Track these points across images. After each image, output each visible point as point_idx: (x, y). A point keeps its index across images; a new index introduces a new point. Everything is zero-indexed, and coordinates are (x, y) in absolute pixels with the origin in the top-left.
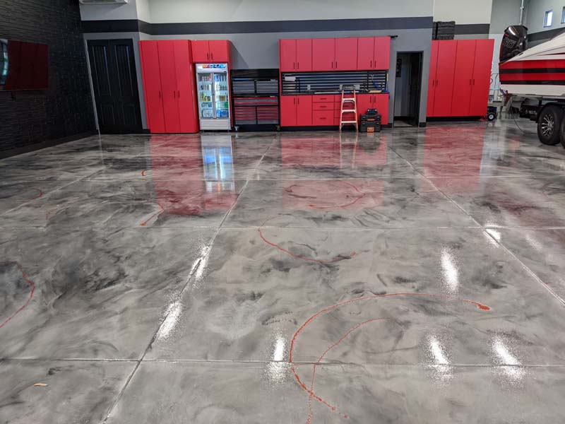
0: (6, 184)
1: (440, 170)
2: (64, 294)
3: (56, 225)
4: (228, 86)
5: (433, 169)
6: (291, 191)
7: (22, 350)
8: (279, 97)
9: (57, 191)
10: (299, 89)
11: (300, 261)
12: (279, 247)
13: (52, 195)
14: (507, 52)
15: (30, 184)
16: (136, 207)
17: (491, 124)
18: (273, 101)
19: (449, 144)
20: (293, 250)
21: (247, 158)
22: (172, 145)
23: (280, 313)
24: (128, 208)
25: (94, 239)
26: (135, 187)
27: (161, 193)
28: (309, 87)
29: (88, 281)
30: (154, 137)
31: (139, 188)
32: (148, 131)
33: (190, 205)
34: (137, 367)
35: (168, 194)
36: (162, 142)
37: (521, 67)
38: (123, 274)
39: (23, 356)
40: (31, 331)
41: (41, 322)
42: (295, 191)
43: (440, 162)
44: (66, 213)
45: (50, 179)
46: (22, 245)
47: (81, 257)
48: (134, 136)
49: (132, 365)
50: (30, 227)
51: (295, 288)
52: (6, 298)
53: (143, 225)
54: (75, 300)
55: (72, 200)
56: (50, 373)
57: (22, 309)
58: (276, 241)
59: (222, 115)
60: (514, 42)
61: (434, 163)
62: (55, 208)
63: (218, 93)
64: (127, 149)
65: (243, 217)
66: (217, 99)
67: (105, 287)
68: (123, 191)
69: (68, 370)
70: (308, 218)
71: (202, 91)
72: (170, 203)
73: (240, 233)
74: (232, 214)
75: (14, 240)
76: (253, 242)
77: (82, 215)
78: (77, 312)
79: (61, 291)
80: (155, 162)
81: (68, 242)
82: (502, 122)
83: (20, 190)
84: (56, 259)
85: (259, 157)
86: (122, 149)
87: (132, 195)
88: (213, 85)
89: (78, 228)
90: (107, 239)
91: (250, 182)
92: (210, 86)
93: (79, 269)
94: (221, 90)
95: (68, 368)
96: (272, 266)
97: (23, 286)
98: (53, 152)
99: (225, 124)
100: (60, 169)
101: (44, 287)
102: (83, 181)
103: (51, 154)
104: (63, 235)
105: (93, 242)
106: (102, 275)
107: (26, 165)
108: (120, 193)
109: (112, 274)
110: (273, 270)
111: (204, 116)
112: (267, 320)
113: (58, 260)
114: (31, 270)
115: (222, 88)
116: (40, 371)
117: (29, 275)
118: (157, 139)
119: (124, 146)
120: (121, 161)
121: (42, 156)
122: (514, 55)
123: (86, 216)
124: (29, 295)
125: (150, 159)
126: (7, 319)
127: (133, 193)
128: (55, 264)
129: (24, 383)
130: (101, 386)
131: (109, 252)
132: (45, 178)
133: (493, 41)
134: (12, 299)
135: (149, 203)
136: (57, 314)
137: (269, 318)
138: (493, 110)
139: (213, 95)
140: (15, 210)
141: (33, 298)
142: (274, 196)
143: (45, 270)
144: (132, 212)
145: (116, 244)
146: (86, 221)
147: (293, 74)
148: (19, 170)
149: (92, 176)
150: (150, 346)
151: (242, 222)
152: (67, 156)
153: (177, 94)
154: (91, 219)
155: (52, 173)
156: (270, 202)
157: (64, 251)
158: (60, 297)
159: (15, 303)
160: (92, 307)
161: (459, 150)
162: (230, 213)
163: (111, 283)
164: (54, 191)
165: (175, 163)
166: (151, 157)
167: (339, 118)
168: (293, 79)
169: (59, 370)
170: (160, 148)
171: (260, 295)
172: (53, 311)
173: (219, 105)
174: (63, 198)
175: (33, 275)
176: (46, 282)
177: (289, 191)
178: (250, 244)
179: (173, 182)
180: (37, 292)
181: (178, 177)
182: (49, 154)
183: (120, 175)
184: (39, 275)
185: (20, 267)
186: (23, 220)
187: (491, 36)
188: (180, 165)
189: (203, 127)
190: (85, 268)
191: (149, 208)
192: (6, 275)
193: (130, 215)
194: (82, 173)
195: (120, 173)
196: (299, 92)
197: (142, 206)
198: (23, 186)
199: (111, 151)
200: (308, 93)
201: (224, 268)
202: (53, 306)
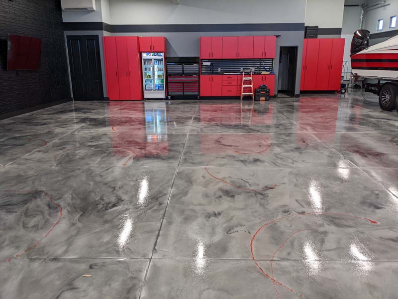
0: (18, 135)
1: (318, 128)
2: (84, 213)
3: (63, 165)
4: (164, 68)
5: (313, 127)
6: (220, 142)
7: (66, 252)
8: (199, 76)
9: (56, 141)
10: (213, 71)
11: (240, 190)
12: (223, 180)
13: (54, 143)
14: (356, 47)
15: (36, 136)
16: (116, 152)
17: (343, 96)
18: (194, 78)
19: (319, 110)
20: (233, 183)
21: (183, 118)
22: (127, 109)
23: (237, 226)
24: (110, 153)
25: (93, 174)
26: (110, 138)
27: (130, 142)
28: (219, 70)
29: (97, 204)
30: (111, 103)
31: (114, 139)
32: (107, 99)
33: (153, 151)
34: (150, 263)
35: (135, 144)
36: (119, 107)
37: (364, 58)
38: (121, 199)
39: (67, 256)
40: (68, 239)
41: (74, 233)
42: (223, 142)
43: (317, 122)
44: (68, 156)
45: (49, 132)
46: (43, 179)
47: (88, 187)
48: (98, 102)
49: (146, 261)
50: (46, 166)
51: (242, 209)
52: (43, 216)
53: (124, 165)
54: (92, 217)
55: (68, 147)
56: (91, 267)
57: (57, 223)
58: (220, 176)
59: (159, 88)
60: (361, 41)
61: (313, 123)
62: (58, 153)
63: (156, 73)
64: (95, 111)
65: (192, 159)
66: (156, 77)
67: (111, 208)
68: (102, 141)
69: (102, 265)
70: (237, 161)
71: (145, 72)
72: (139, 150)
73: (193, 171)
74: (184, 158)
75: (36, 176)
76: (204, 177)
77: (79, 158)
78: (96, 225)
79: (81, 211)
80: (119, 121)
81: (76, 177)
82: (349, 94)
83: (30, 140)
84: (71, 189)
85: (190, 118)
86: (92, 111)
87: (110, 144)
88: (153, 67)
89: (79, 167)
90: (102, 175)
91: (190, 135)
92: (151, 68)
93: (89, 196)
94: (159, 71)
95: (103, 264)
96: (221, 194)
97: (53, 207)
98: (44, 113)
99: (162, 94)
100: (53, 125)
101: (68, 208)
102: (72, 134)
103: (43, 114)
104: (71, 172)
105: (92, 177)
106: (106, 200)
107: (28, 122)
108: (101, 143)
109: (113, 199)
110: (224, 197)
111: (147, 89)
112: (229, 231)
113: (72, 189)
114: (56, 196)
115: (160, 70)
116: (83, 267)
117: (55, 200)
118: (115, 105)
119: (93, 109)
120: (95, 120)
121: (38, 116)
122: (361, 50)
123: (82, 158)
124: (59, 214)
125: (114, 118)
126: (49, 230)
127: (110, 142)
128: (71, 192)
129: (74, 275)
130: (129, 276)
131: (106, 184)
132: (45, 131)
133: (344, 40)
134: (48, 217)
135: (124, 150)
136: (84, 227)
137: (230, 230)
138: (343, 86)
139: (154, 74)
140: (31, 154)
141: (63, 216)
142: (208, 145)
143: (65, 196)
144: (114, 156)
145: (110, 179)
146: (84, 162)
147: (208, 60)
148: (24, 126)
149: (78, 130)
150: (154, 248)
151: (193, 163)
152: (55, 116)
153: (128, 73)
154: (86, 161)
155: (49, 128)
156: (208, 149)
157: (74, 183)
158: (81, 215)
159: (51, 219)
160: (106, 222)
161: (327, 114)
162: (182, 157)
163: (114, 206)
164: (54, 141)
165: (133, 121)
166: (115, 117)
167: (241, 91)
168: (209, 64)
169: (96, 266)
170: (120, 111)
171: (219, 214)
172: (79, 225)
173: (157, 81)
174: (62, 146)
175: (58, 199)
176: (69, 205)
177: (218, 142)
178: (203, 179)
179: (136, 135)
180: (64, 212)
181: (139, 131)
182: (42, 114)
183: (97, 129)
184: (62, 199)
185: (46, 194)
186: (39, 161)
187: (342, 36)
188: (137, 123)
189: (146, 96)
190: (93, 195)
191: (125, 153)
192: (38, 200)
193: (113, 158)
194: (70, 128)
195: (97, 128)
196: (213, 73)
197: (119, 152)
198: (30, 137)
199: (85, 113)
200: (219, 74)
201: (189, 195)
202: (79, 221)
